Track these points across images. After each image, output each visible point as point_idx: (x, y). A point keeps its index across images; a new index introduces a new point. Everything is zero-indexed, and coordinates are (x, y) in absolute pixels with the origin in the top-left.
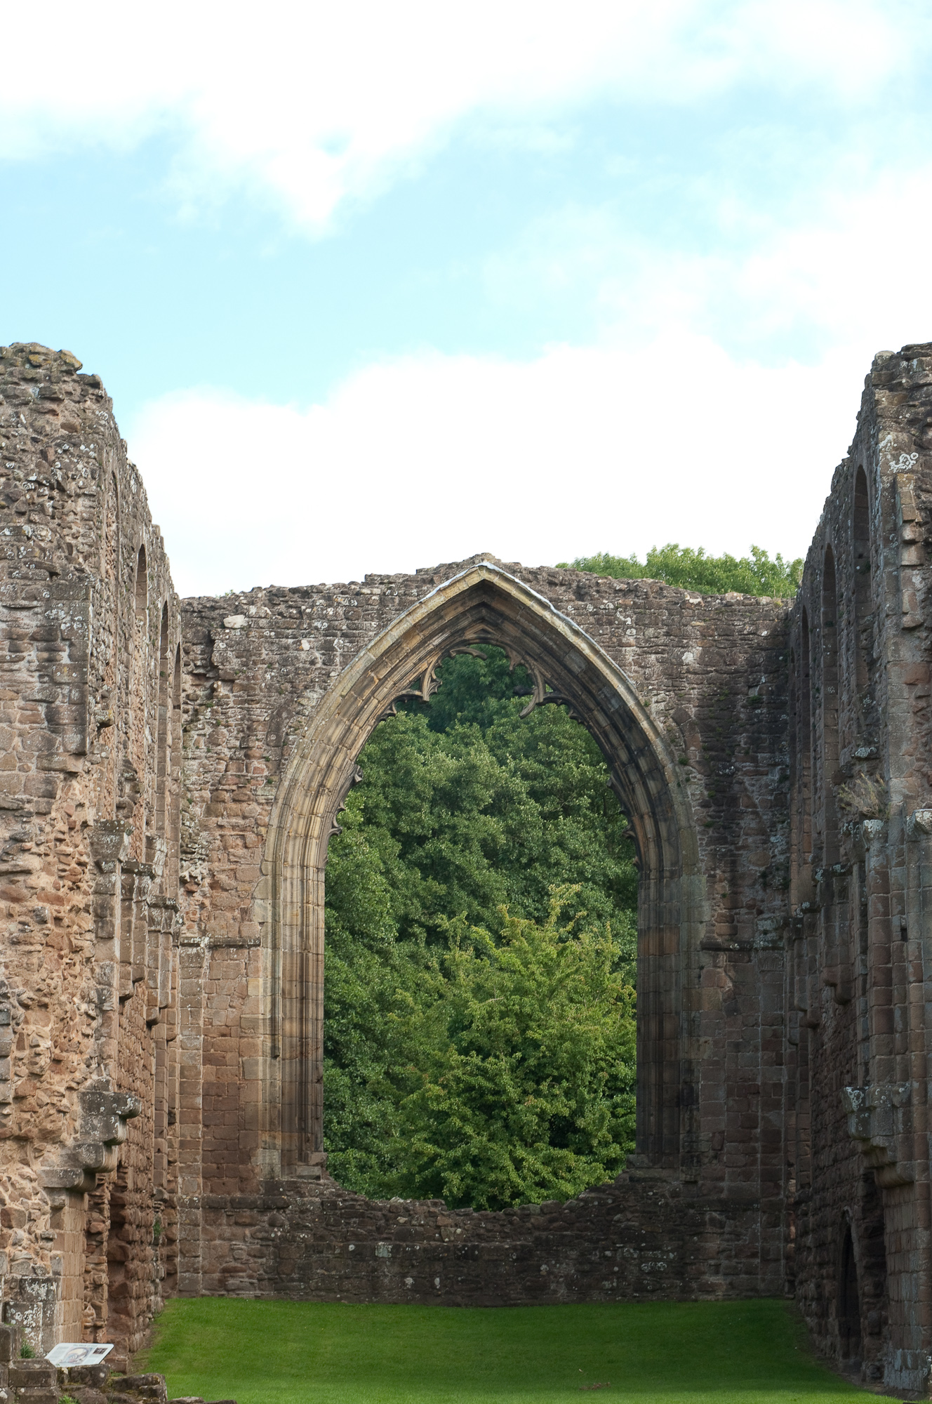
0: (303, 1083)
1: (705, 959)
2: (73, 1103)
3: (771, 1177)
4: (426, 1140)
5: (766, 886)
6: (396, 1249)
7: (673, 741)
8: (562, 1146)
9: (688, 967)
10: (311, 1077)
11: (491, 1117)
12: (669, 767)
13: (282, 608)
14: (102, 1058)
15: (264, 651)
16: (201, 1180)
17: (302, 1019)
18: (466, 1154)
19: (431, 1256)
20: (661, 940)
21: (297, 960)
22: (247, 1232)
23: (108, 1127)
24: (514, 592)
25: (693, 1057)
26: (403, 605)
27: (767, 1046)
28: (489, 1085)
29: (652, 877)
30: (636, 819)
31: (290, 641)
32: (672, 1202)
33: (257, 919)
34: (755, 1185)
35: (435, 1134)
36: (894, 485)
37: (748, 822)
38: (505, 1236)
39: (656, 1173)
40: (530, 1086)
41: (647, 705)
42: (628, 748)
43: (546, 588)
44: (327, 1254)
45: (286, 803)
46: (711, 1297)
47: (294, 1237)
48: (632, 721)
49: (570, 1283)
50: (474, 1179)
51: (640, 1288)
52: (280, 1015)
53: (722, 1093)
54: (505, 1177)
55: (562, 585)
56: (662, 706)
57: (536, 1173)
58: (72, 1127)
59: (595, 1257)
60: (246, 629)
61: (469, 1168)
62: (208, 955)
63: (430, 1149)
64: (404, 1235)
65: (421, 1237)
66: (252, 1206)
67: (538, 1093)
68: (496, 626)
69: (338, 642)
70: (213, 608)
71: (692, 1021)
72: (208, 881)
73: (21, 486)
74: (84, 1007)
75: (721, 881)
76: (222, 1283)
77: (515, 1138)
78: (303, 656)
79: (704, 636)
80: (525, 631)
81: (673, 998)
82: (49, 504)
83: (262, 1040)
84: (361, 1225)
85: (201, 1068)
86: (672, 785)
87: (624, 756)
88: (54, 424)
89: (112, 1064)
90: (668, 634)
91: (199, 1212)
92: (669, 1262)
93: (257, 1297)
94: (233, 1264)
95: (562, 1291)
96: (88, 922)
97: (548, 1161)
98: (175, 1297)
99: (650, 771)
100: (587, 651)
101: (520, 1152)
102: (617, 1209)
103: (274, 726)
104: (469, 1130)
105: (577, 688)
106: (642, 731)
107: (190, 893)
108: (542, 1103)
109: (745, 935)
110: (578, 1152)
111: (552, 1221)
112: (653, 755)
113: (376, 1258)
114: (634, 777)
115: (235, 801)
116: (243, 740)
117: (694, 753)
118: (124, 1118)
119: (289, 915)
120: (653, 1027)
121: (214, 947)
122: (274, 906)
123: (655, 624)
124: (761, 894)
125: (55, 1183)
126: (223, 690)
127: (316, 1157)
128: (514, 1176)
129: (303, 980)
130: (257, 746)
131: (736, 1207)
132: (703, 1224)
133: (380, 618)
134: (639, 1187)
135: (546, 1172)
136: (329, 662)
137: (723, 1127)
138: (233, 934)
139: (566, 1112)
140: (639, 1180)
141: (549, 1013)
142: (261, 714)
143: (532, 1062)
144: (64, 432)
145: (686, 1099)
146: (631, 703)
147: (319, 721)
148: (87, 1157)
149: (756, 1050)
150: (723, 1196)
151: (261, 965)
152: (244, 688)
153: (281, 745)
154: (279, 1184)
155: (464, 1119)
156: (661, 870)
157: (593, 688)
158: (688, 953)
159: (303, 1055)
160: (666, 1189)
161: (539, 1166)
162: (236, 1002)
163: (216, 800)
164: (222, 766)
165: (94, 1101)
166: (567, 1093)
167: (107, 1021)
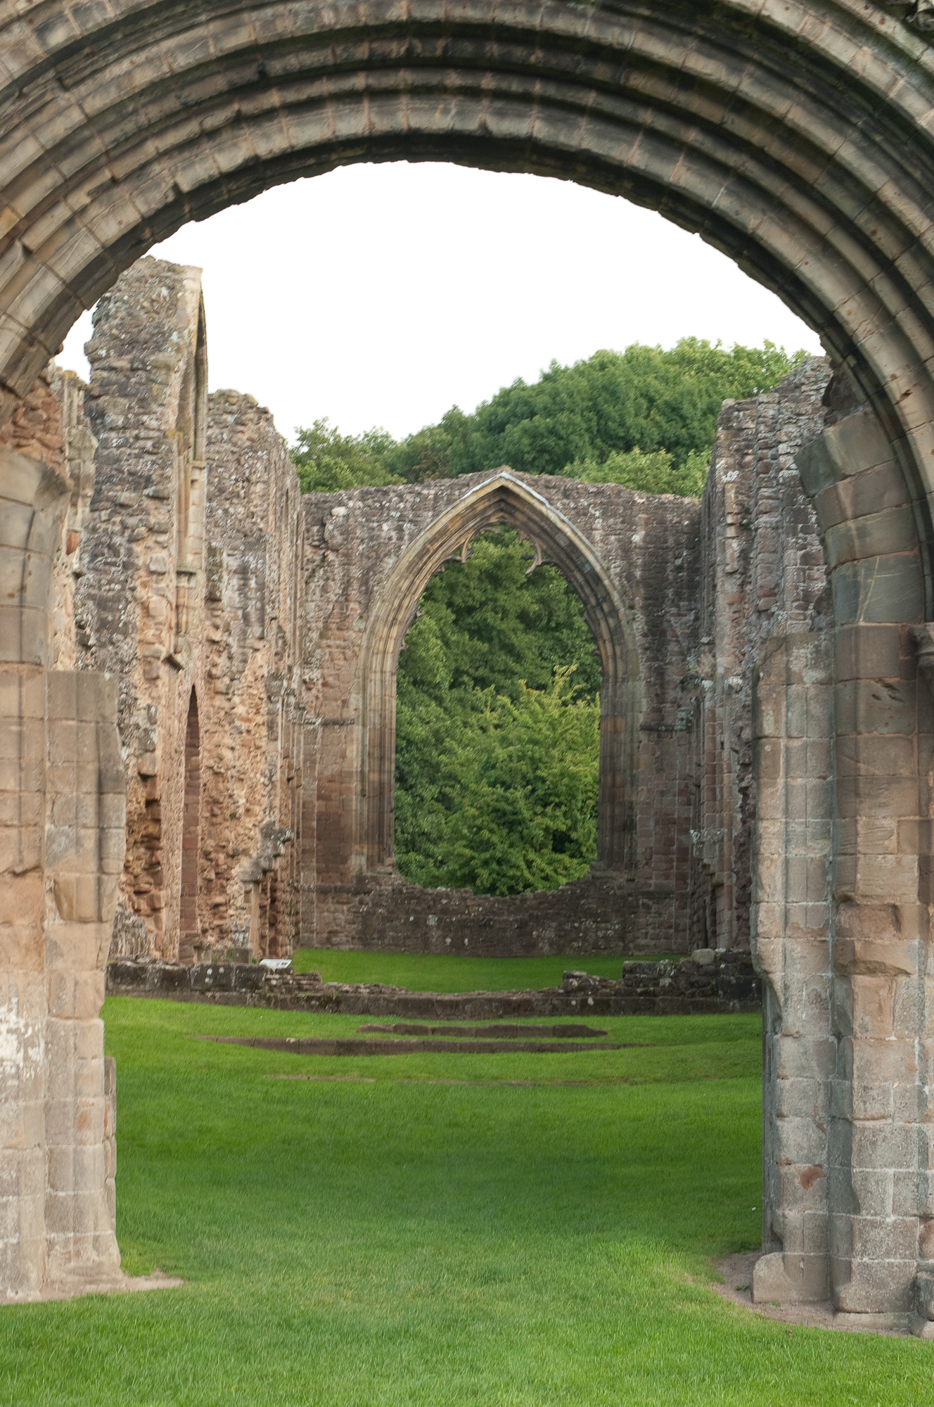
0: (381, 813)
1: (643, 736)
2: (256, 834)
3: (681, 877)
4: (465, 846)
5: (683, 689)
6: (440, 921)
7: (625, 593)
8: (562, 851)
9: (632, 741)
10: (387, 808)
11: (511, 830)
12: (622, 610)
13: (370, 501)
14: (271, 808)
15: (358, 532)
16: (315, 874)
17: (381, 771)
18: (492, 857)
19: (463, 925)
20: (615, 723)
21: (377, 733)
22: (345, 908)
23: (276, 847)
24: (523, 494)
25: (634, 799)
26: (449, 502)
27: (681, 793)
28: (509, 808)
29: (611, 680)
30: (601, 643)
31: (375, 524)
32: (618, 892)
33: (352, 707)
34: (672, 883)
35: (471, 841)
36: (724, 490)
37: (673, 647)
38: (510, 913)
39: (610, 873)
40: (539, 809)
41: (608, 569)
42: (596, 596)
43: (544, 491)
44: (396, 923)
45: (372, 632)
46: (642, 953)
47: (374, 913)
48: (598, 579)
49: (551, 945)
50: (498, 874)
51: (596, 947)
52: (367, 769)
53: (652, 823)
54: (519, 873)
55: (554, 487)
56: (618, 570)
57: (542, 871)
58: (257, 847)
59: (568, 927)
60: (347, 517)
61: (494, 866)
62: (320, 730)
63: (468, 852)
64: (445, 911)
65: (456, 912)
66: (348, 892)
67: (544, 814)
68: (511, 514)
69: (406, 526)
70: (325, 502)
71: (633, 776)
72: (320, 681)
73: (227, 483)
74: (262, 780)
75: (655, 685)
76: (328, 940)
77: (527, 846)
78: (383, 534)
79: (647, 524)
80: (530, 519)
81: (622, 761)
82: (242, 492)
83: (355, 785)
84: (418, 904)
85: (316, 803)
86: (624, 622)
87: (593, 601)
88: (243, 439)
89: (277, 811)
90: (623, 522)
91: (314, 895)
92: (615, 931)
93: (351, 950)
94: (335, 928)
95: (547, 948)
96: (264, 731)
97: (550, 864)
98: (298, 948)
99: (610, 612)
100: (569, 533)
101: (532, 856)
102: (582, 896)
103: (365, 581)
104: (495, 839)
105: (563, 556)
106: (604, 586)
107: (309, 689)
108: (547, 821)
109: (669, 721)
110: (572, 856)
111: (541, 903)
112: (611, 602)
113: (427, 926)
114: (599, 615)
115: (339, 629)
116: (345, 589)
117: (639, 601)
118: (284, 842)
119: (374, 703)
120: (609, 779)
121: (325, 724)
122: (364, 698)
123: (614, 515)
124: (680, 694)
125: (247, 878)
126: (331, 556)
127: (389, 861)
128: (526, 873)
129: (381, 745)
130: (354, 593)
131: (660, 896)
132: (638, 906)
133: (434, 509)
134: (598, 883)
135: (549, 870)
136: (400, 538)
137: (652, 844)
138: (336, 716)
139: (564, 828)
140: (598, 878)
141: (552, 757)
142: (356, 572)
143: (540, 792)
144: (248, 443)
145: (629, 826)
146: (598, 568)
147: (395, 578)
148: (264, 864)
149: (674, 795)
150: (652, 889)
151: (354, 736)
152: (346, 555)
153: (368, 593)
154: (365, 878)
155: (492, 831)
156: (616, 677)
157: (574, 556)
158: (632, 732)
159: (381, 794)
160: (615, 884)
161: (543, 865)
162: (339, 760)
163: (326, 628)
164: (331, 606)
165: (268, 832)
166: (565, 814)
167: (274, 787)
